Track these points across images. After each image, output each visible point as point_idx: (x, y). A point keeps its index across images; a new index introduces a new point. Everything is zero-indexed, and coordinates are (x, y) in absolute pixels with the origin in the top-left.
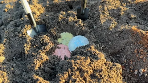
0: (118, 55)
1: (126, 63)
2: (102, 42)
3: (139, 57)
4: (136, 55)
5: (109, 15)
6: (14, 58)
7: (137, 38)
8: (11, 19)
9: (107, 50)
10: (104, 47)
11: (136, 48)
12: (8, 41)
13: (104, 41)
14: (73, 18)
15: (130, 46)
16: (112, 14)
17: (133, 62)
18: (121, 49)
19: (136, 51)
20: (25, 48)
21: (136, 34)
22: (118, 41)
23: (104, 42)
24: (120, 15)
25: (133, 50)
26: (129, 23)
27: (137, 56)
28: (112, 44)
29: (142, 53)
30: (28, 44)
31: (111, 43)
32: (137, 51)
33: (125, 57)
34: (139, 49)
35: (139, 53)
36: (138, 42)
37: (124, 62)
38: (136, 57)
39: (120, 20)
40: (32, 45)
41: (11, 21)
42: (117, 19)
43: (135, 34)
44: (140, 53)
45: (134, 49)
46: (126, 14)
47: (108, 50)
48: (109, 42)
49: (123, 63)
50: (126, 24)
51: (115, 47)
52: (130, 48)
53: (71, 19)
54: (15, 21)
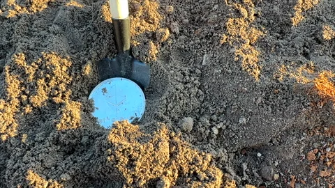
0: (259, 155)
1: (277, 181)
2: (221, 111)
3: (317, 173)
4: (310, 166)
5: (253, 18)
7: (324, 118)
9: (231, 139)
10: (224, 127)
11: (316, 145)
13: (226, 109)
14: (144, 22)
15: (300, 137)
16: (265, 15)
17: (297, 182)
18: (271, 142)
19: (312, 154)
21: (325, 105)
22: (266, 117)
23: (224, 113)
24: (289, 24)
25: (304, 149)
26: (311, 56)
27: (313, 169)
28: (248, 124)
29: (329, 164)
30: (9, 101)
31: (244, 120)
32: (316, 155)
33: (277, 164)
34: (325, 148)
35: (322, 162)
36: (326, 129)
37: (273, 177)
38: (310, 170)
39: (285, 41)
40: (21, 104)
42: (278, 38)
43: (320, 106)
44: (325, 162)
45: (308, 149)
46: (308, 19)
47: (233, 137)
48: (239, 117)
49: (270, 179)
50: (301, 58)
51: (255, 133)
52: (298, 142)
53: (138, 24)
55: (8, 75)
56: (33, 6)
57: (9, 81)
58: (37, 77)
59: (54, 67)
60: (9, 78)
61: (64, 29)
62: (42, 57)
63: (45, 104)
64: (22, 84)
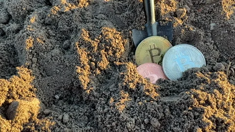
6: (57, 97)
8: (29, 7)
12: (35, 59)
20: (80, 78)
30: (83, 67)
41: (30, 12)
54: (40, 14)
55: (79, 48)
56: (80, 4)
57: (80, 53)
58: (99, 48)
59: (111, 40)
60: (79, 51)
61: (108, 16)
62: (101, 34)
63: (109, 67)
64: (88, 55)
